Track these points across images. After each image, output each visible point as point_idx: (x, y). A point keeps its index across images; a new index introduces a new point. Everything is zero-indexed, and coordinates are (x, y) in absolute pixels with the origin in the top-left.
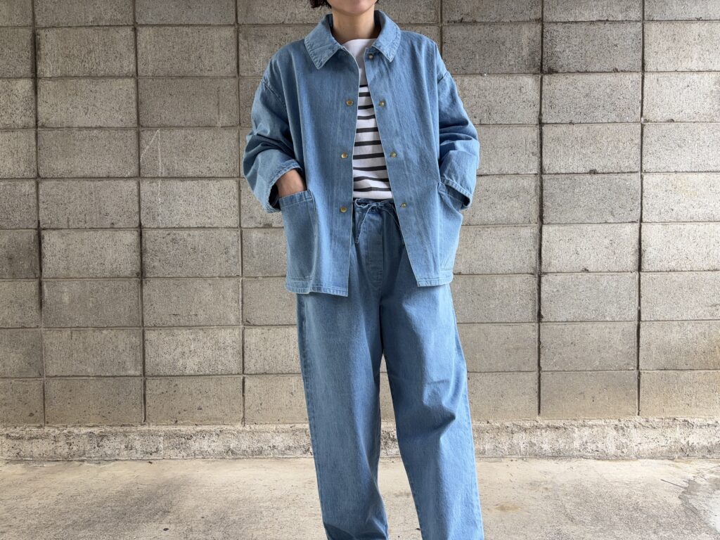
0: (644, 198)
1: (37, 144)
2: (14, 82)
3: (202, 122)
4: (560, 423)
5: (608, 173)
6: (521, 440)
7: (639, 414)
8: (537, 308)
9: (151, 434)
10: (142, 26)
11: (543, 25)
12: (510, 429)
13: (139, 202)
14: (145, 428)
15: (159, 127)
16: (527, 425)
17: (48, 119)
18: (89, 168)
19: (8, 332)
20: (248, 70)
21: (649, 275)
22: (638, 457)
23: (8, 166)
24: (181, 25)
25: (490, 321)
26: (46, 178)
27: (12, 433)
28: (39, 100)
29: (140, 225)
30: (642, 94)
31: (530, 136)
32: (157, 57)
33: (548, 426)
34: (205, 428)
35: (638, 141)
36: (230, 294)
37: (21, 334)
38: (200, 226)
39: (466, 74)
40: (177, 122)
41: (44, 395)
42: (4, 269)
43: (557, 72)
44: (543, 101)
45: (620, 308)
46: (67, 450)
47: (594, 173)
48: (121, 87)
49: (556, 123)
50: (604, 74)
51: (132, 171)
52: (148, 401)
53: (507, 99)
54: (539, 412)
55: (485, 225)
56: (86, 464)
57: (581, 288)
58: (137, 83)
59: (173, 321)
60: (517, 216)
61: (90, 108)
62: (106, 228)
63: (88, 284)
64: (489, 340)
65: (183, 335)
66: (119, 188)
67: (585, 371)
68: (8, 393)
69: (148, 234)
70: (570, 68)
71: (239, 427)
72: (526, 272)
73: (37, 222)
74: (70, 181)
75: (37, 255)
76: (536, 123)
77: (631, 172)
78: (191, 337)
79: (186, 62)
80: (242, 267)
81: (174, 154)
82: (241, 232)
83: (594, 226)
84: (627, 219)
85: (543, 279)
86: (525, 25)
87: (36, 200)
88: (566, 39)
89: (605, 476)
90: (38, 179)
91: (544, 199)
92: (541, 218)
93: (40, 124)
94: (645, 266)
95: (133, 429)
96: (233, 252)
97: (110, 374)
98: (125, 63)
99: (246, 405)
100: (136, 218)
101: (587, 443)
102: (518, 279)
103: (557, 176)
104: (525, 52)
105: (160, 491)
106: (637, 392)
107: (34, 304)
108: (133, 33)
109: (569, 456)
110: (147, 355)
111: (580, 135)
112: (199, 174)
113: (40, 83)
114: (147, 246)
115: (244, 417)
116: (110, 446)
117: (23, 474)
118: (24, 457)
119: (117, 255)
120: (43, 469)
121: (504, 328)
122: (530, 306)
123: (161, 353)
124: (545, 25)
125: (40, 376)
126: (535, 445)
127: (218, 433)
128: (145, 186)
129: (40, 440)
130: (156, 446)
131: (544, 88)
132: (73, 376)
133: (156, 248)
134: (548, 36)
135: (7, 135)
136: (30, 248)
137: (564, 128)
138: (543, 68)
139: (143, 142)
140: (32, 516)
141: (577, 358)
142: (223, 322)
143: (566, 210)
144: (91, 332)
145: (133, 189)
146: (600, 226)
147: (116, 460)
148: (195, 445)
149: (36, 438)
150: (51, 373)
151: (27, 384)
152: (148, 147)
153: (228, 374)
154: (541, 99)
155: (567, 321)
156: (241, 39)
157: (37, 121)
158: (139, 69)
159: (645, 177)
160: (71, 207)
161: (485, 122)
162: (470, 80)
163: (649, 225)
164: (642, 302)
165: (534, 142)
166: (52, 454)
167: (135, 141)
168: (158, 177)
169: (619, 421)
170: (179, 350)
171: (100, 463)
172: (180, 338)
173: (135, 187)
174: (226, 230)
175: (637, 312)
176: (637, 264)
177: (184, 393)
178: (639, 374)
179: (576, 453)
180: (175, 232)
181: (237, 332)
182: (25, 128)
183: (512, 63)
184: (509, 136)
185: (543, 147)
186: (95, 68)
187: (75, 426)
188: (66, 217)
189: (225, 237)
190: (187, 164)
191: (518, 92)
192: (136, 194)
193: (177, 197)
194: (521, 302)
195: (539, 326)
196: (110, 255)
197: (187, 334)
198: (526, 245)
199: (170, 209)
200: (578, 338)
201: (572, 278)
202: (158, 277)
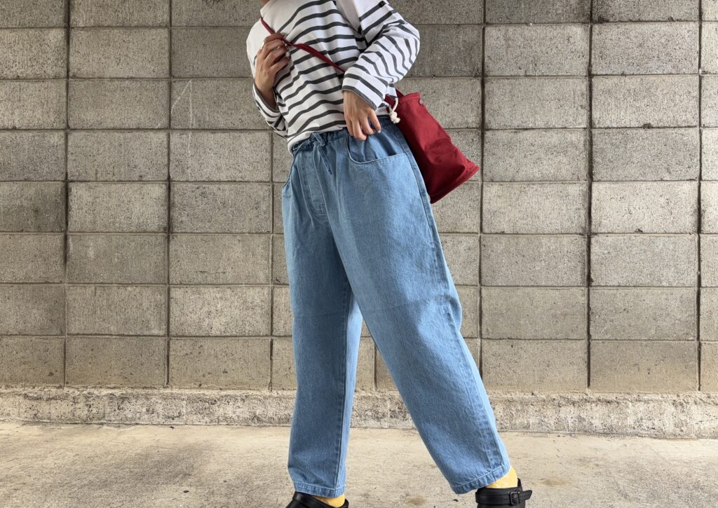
0: (703, 154)
1: (67, 95)
2: (47, 31)
3: (235, 73)
4: (612, 397)
5: (664, 127)
6: (569, 414)
7: (699, 389)
8: (586, 271)
9: (174, 397)
12: (556, 402)
13: (169, 155)
14: (168, 391)
15: (191, 77)
16: (576, 397)
17: (79, 69)
18: (119, 119)
19: (30, 287)
21: (710, 237)
22: (699, 436)
23: (38, 116)
25: (536, 284)
26: (75, 129)
27: (30, 392)
28: (71, 49)
29: (169, 177)
30: (700, 45)
31: (578, 88)
32: (191, 6)
33: (599, 400)
34: (230, 392)
35: (696, 93)
36: (260, 250)
37: (44, 290)
38: (230, 179)
39: (510, 23)
40: (209, 73)
41: (65, 353)
42: (29, 222)
43: (607, 21)
44: (593, 52)
45: (677, 273)
46: (86, 412)
47: (649, 128)
48: (154, 37)
49: (607, 75)
50: (658, 23)
51: (163, 122)
52: (171, 362)
54: (589, 385)
55: (530, 181)
56: (105, 427)
57: (635, 250)
58: (170, 33)
59: (200, 278)
60: (565, 172)
61: (122, 59)
62: (133, 181)
63: (114, 238)
64: (535, 304)
65: (210, 293)
66: (149, 140)
67: (639, 340)
68: (28, 351)
69: (176, 188)
70: (621, 17)
71: (266, 392)
72: (574, 231)
73: (65, 174)
74: (100, 132)
75: (63, 207)
76: (585, 74)
77: (689, 127)
78: (218, 296)
79: (220, 12)
80: (273, 222)
81: (206, 106)
82: (273, 186)
83: (649, 184)
84: (685, 176)
85: (593, 240)
87: (64, 152)
89: (662, 454)
90: (68, 130)
91: (594, 154)
92: (591, 174)
93: (71, 74)
94: (705, 228)
95: (156, 391)
96: (263, 207)
97: (133, 334)
98: (159, 13)
99: (274, 368)
100: (165, 171)
101: (642, 419)
102: (566, 239)
103: (607, 131)
104: (574, 1)
105: (181, 455)
106: (697, 364)
107: (58, 258)
109: (622, 434)
110: (171, 314)
111: (633, 87)
112: (231, 126)
113: (73, 33)
114: (176, 200)
115: (271, 382)
116: (130, 409)
117: (40, 435)
118: (42, 419)
119: (144, 209)
120: (61, 431)
121: (551, 292)
122: (579, 269)
123: (186, 311)
125: (62, 333)
126: (584, 420)
127: (244, 398)
128: (175, 138)
129: (59, 401)
130: (178, 411)
131: (593, 38)
132: (96, 334)
133: (185, 202)
135: (37, 85)
136: (56, 200)
137: (615, 79)
138: (593, 18)
139: (174, 92)
140: (47, 476)
141: (630, 326)
142: (252, 280)
143: (617, 166)
144: (115, 288)
145: (163, 141)
146: (655, 184)
147: (137, 424)
148: (219, 411)
149: (54, 398)
150: (73, 331)
151: (47, 341)
152: (179, 98)
153: (255, 336)
154: (591, 49)
155: (619, 286)
157: (68, 71)
158: (173, 17)
159: (704, 132)
160: (99, 158)
161: (531, 74)
162: (514, 30)
163: (709, 183)
164: (702, 267)
165: (582, 94)
166: (70, 416)
167: (167, 92)
168: (188, 129)
169: (678, 396)
170: (206, 309)
171: (119, 427)
172: (207, 296)
173: (165, 139)
174: (257, 184)
175: (696, 278)
176: (696, 225)
177: (210, 355)
178: (700, 345)
179: (630, 431)
180: (204, 185)
181: (266, 291)
182: (56, 78)
183: (560, 12)
184: (556, 88)
185: (593, 99)
186: (128, 18)
187: (95, 387)
188: (94, 169)
189: (257, 192)
190: (219, 116)
191: (566, 42)
192: (166, 146)
193: (208, 150)
194: (569, 264)
195: (589, 291)
196: (137, 208)
197: (214, 292)
198: (575, 203)
199: (200, 162)
200: (631, 304)
201: (624, 239)
202: (187, 233)
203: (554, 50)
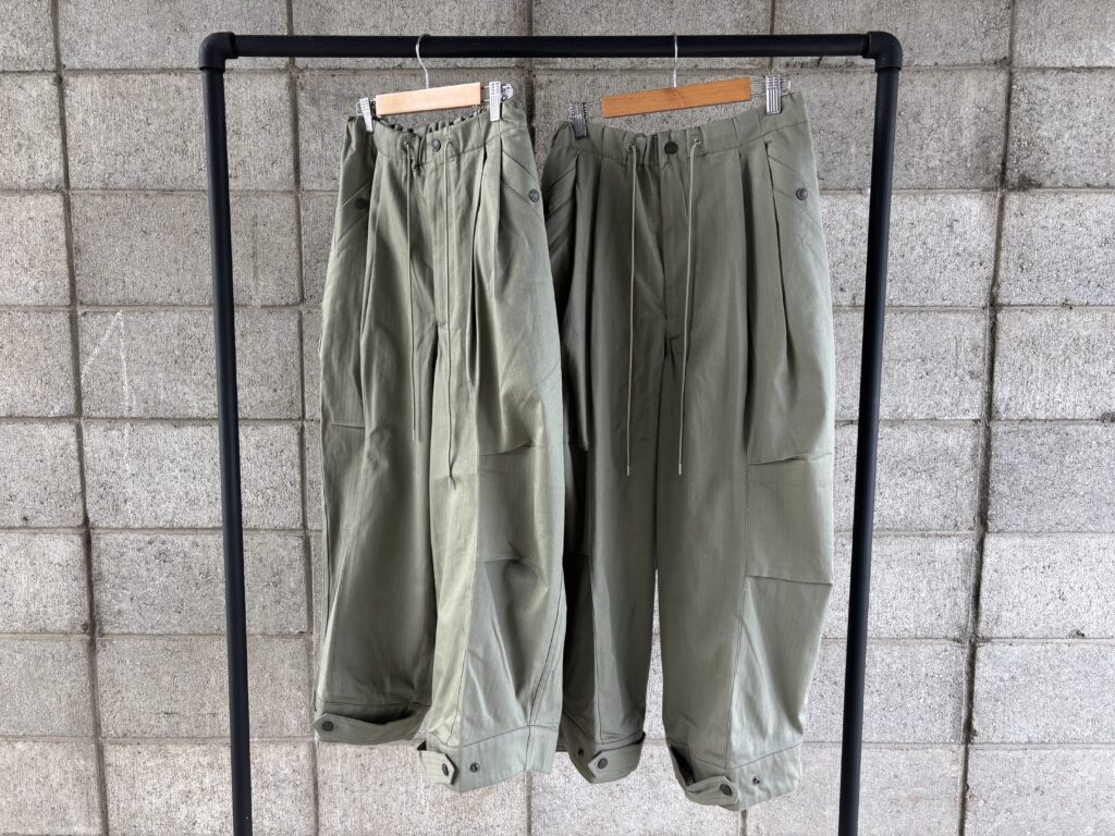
8: (964, 714)
10: (76, 72)
11: (1011, 74)
13: (82, 472)
15: (121, 304)
20: (319, 176)
24: (163, 70)
29: (86, 520)
31: (967, 334)
32: (111, 144)
36: (285, 671)
38: (217, 525)
40: (159, 296)
43: (1039, 186)
44: (1003, 254)
47: (1112, 421)
48: (32, 214)
49: (1031, 305)
51: (63, 404)
53: (918, 249)
57: (1065, 673)
58: (67, 205)
59: (165, 725)
60: (929, 513)
62: (10, 528)
65: (188, 755)
66: (37, 442)
69: (101, 542)
70: (1070, 178)
72: (943, 635)
76: (982, 303)
78: (205, 761)
79: (177, 157)
80: (311, 613)
81: (157, 368)
82: (308, 540)
83: (1105, 538)
85: (981, 653)
86: (970, 74)
88: (1065, 110)
91: (993, 477)
92: (983, 519)
96: (291, 583)
98: (41, 160)
100: (77, 507)
102: (924, 651)
103: (1025, 426)
104: (967, 138)
108: (54, 90)
110: (110, 796)
111: (1085, 333)
112: (214, 411)
114: (104, 568)
119: (37, 586)
121: (890, 754)
122: (949, 709)
123: (140, 792)
124: (1017, 76)
128: (94, 435)
131: (1006, 224)
133: (124, 572)
134: (1021, 100)
137: (1048, 317)
138: (1007, 175)
139: (84, 340)
142: (272, 730)
143: (1041, 501)
145: (67, 444)
152: (96, 351)
154: (998, 247)
155: (1029, 743)
156: (303, 103)
158: (71, 168)
162: (834, 204)
165: (975, 348)
167: (67, 337)
170: (180, 786)
172: (181, 761)
173: (72, 440)
174: (274, 535)
180: (163, 537)
181: (303, 751)
183: (935, 163)
184: (918, 333)
185: (998, 359)
189: (274, 550)
190: (187, 390)
191: (946, 231)
192: (76, 454)
193: (167, 462)
194: (929, 701)
195: (967, 752)
196: (22, 585)
197: (194, 753)
198: (946, 576)
199: (151, 488)
200: (1050, 778)
201: (1047, 652)
202: (130, 634)
203: (919, 250)
